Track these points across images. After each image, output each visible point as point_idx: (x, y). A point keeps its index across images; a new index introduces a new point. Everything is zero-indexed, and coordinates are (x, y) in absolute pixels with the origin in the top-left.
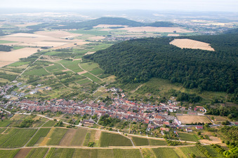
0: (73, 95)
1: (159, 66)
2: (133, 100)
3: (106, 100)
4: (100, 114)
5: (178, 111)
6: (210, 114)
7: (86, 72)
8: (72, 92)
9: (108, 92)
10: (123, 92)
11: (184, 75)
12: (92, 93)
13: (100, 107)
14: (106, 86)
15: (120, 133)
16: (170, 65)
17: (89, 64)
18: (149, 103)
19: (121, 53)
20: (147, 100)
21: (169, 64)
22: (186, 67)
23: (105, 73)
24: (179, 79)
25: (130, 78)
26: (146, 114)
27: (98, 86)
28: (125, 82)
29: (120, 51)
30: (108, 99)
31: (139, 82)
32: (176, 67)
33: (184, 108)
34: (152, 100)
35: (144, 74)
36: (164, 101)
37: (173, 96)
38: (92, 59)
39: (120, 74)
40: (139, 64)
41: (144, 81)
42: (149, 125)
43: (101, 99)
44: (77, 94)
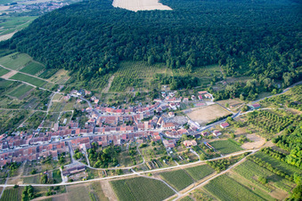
0: (17, 121)
1: (125, 43)
2: (115, 105)
3: (75, 115)
4: (83, 146)
5: (183, 106)
6: (220, 99)
7: (14, 72)
8: (11, 116)
9: (70, 100)
10: (93, 94)
11: (162, 51)
12: (45, 108)
13: (73, 132)
14: (62, 90)
15: (138, 174)
16: (139, 40)
17: (14, 58)
18: (139, 104)
19: (57, 31)
20: (134, 100)
21: (136, 38)
22: (159, 38)
23: (48, 68)
24: (158, 57)
25: (93, 70)
26: (146, 123)
27: (48, 93)
28: (87, 77)
29: (54, 29)
30: (78, 113)
31: (107, 72)
32: (148, 41)
33: (186, 99)
34: (141, 97)
35: (109, 60)
36: (156, 94)
37: (163, 84)
38: (14, 47)
39: (73, 65)
40: (93, 44)
41: (113, 70)
42: (165, 142)
43: (67, 116)
44: (22, 118)
